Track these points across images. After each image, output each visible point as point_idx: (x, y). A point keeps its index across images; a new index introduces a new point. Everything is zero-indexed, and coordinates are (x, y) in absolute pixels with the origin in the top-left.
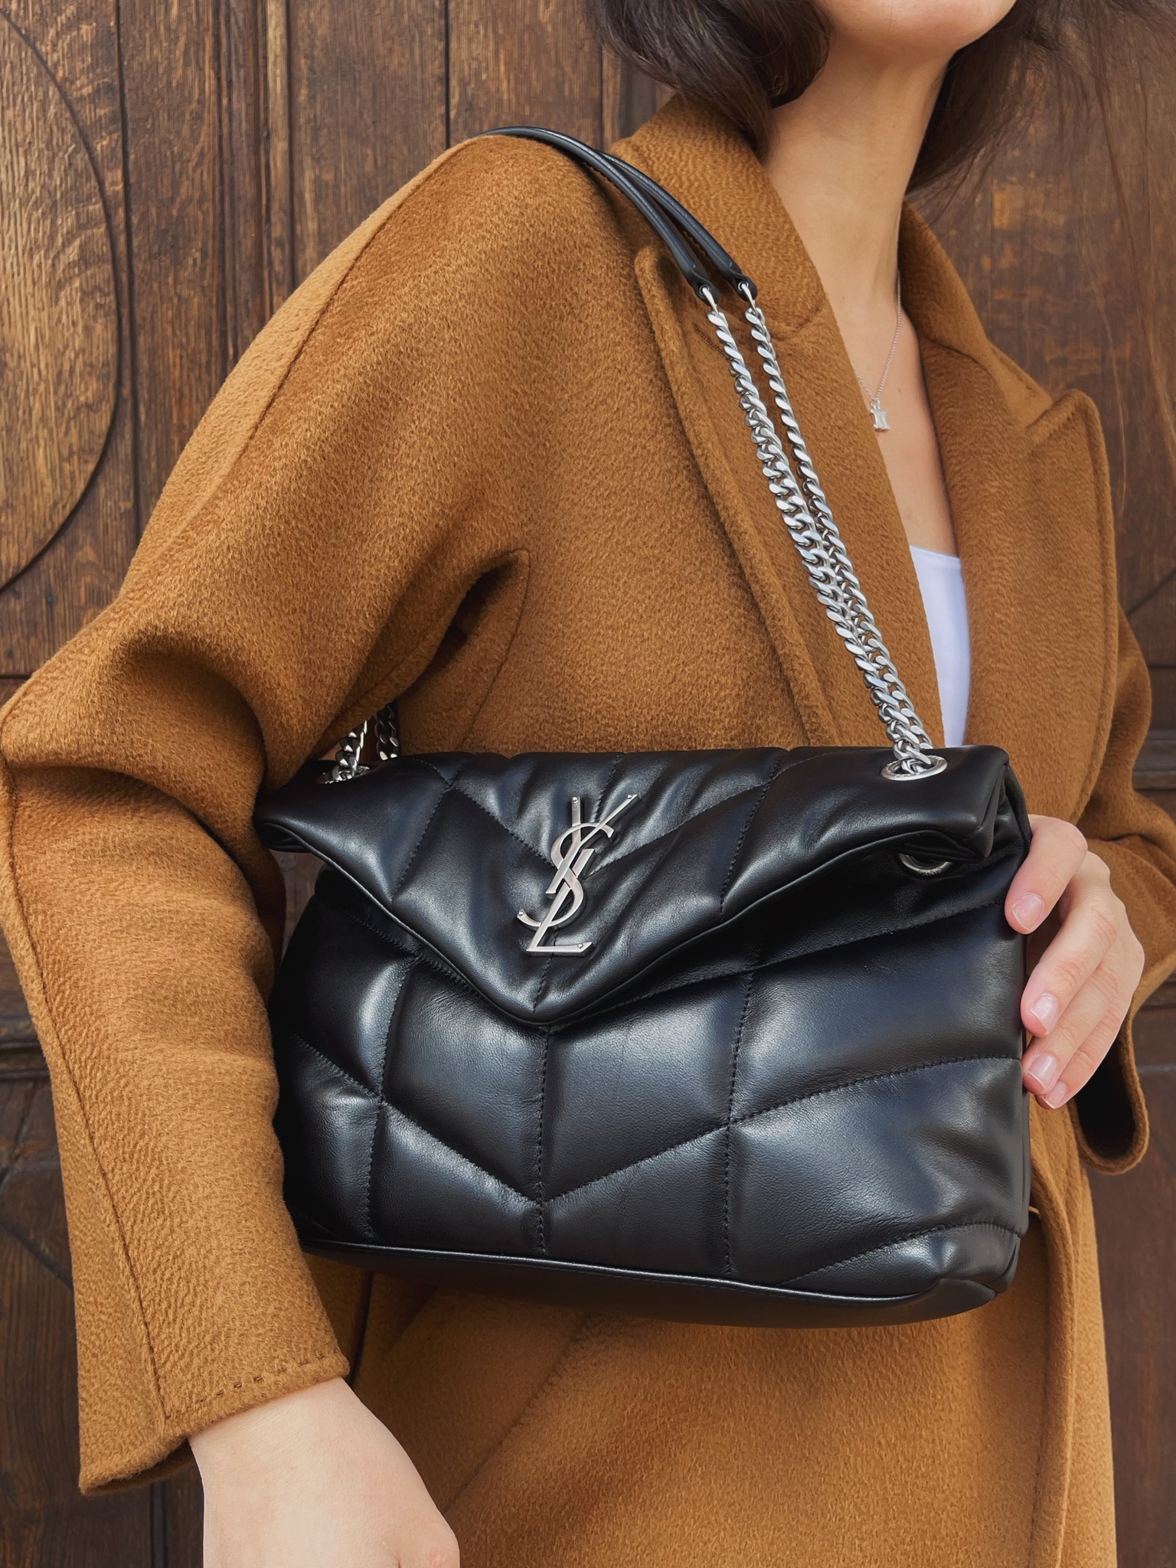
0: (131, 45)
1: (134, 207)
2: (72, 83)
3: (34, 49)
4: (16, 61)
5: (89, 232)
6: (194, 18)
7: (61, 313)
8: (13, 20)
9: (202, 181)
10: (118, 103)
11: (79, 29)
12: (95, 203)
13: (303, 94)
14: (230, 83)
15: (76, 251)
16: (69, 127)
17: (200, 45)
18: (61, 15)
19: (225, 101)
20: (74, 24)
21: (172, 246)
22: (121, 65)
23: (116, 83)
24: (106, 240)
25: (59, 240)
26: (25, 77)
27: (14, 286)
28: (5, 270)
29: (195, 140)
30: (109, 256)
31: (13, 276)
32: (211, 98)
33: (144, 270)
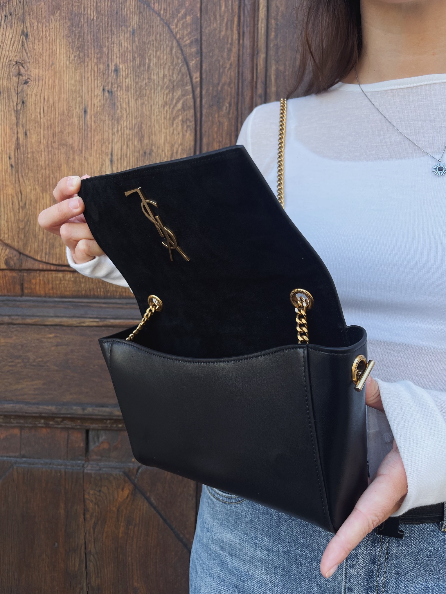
0: (206, 23)
1: (204, 87)
2: (183, 39)
3: (169, 27)
4: (162, 33)
5: (186, 97)
6: (230, 11)
7: (174, 130)
8: (162, 17)
9: (230, 76)
10: (199, 46)
11: (186, 18)
12: (189, 86)
13: (272, 35)
14: (243, 33)
15: (181, 105)
16: (180, 57)
17: (232, 21)
18: (179, 13)
19: (241, 41)
20: (184, 16)
21: (218, 102)
22: (201, 31)
23: (199, 38)
24: (192, 100)
25: (175, 101)
26: (165, 38)
27: (157, 120)
28: (154, 114)
29: (228, 59)
30: (193, 107)
31: (157, 116)
32: (236, 42)
33: (206, 112)
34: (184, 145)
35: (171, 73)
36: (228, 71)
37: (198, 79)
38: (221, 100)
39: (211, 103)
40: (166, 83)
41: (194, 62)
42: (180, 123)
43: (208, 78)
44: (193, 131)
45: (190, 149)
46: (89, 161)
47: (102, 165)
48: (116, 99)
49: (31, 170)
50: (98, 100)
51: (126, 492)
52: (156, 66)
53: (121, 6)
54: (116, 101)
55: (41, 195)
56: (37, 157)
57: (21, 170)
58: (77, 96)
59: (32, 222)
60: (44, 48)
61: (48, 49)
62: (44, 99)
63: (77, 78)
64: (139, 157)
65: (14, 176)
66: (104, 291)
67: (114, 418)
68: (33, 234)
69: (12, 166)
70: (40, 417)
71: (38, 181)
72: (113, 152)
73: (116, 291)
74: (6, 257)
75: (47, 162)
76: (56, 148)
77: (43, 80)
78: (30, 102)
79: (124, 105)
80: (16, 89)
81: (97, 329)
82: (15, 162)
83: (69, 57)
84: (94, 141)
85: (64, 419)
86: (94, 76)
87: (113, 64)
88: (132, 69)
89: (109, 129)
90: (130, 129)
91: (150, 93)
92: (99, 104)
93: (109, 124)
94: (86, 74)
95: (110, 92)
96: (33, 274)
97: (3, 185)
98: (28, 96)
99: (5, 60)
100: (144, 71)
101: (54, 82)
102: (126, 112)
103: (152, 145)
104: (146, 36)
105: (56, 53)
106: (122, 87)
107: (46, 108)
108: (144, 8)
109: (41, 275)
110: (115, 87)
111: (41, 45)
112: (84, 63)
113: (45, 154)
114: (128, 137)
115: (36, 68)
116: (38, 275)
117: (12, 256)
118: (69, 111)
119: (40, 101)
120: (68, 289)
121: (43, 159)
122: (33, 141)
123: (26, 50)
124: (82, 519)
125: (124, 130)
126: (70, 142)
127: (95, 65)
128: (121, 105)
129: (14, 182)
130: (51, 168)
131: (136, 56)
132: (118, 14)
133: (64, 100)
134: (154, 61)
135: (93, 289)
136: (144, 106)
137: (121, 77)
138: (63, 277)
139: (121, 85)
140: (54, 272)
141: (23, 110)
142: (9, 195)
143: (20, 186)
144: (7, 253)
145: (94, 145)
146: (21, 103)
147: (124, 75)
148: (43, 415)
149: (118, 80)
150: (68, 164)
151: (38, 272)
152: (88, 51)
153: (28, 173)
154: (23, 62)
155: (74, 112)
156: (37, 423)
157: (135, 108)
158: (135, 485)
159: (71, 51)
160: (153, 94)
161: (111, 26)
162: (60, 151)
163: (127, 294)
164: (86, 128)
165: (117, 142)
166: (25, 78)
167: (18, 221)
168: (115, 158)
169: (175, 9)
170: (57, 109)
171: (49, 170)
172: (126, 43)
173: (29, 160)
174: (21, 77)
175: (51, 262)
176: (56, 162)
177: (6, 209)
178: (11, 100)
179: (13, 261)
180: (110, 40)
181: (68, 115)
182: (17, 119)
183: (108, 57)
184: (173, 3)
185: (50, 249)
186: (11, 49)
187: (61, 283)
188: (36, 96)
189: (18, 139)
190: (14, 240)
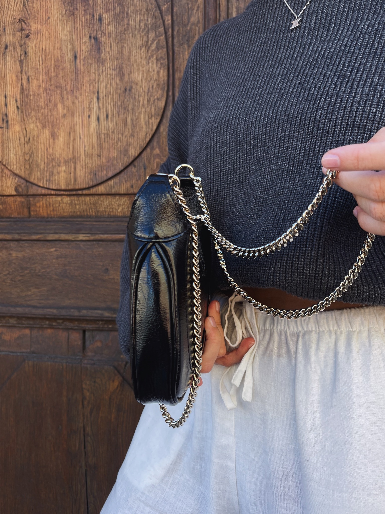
1: (175, 28)
5: (159, 38)
7: (149, 68)
9: (198, 17)
12: (162, 28)
15: (155, 45)
16: (154, 3)
21: (187, 40)
24: (164, 40)
25: (150, 42)
27: (135, 60)
28: (132, 55)
30: (165, 46)
31: (135, 57)
33: (178, 50)
34: (159, 81)
36: (196, 13)
37: (170, 21)
38: (190, 40)
39: (182, 42)
40: (142, 27)
41: (165, 7)
42: (155, 61)
43: (178, 20)
44: (166, 67)
45: (164, 84)
46: (80, 99)
47: (91, 102)
48: (100, 44)
49: (33, 110)
50: (86, 47)
51: (116, 383)
52: (133, 13)
54: (101, 46)
55: (42, 131)
56: (38, 99)
57: (26, 111)
58: (69, 44)
59: (35, 154)
60: (41, 6)
61: (44, 6)
62: (42, 49)
63: (69, 29)
64: (121, 93)
65: (20, 116)
66: (95, 211)
67: (105, 319)
68: (36, 164)
69: (18, 108)
70: (44, 318)
71: (39, 119)
72: (99, 91)
73: (105, 211)
74: (16, 185)
75: (46, 103)
76: (53, 90)
77: (41, 33)
78: (31, 52)
79: (108, 49)
80: (20, 42)
81: (89, 243)
82: (21, 104)
83: (62, 12)
84: (83, 82)
85: (64, 320)
86: (82, 26)
87: (98, 14)
88: (113, 17)
89: (95, 70)
90: (113, 69)
91: (129, 37)
92: (87, 49)
93: (95, 66)
94: (76, 25)
95: (96, 39)
96: (37, 198)
97: (11, 124)
98: (30, 48)
99: (10, 19)
100: (123, 18)
101: (50, 34)
102: (109, 54)
103: (132, 82)
105: (51, 10)
106: (106, 33)
107: (43, 57)
109: (44, 200)
110: (99, 34)
111: (39, 3)
112: (74, 15)
113: (44, 96)
114: (111, 77)
115: (35, 23)
116: (41, 199)
117: (20, 184)
118: (62, 57)
119: (39, 51)
120: (66, 210)
121: (43, 100)
122: (34, 85)
123: (27, 9)
124: (81, 406)
125: (108, 71)
126: (64, 84)
127: (82, 17)
128: (104, 49)
129: (20, 121)
130: (49, 108)
131: (116, 5)
133: (58, 49)
134: (132, 8)
135: (86, 210)
136: (124, 48)
137: (104, 25)
138: (62, 200)
139: (104, 31)
140: (54, 197)
141: (26, 59)
142: (16, 132)
143: (24, 124)
144: (16, 181)
145: (83, 85)
146: (24, 53)
147: (107, 23)
148: (47, 316)
149: (102, 27)
150: (62, 103)
151: (41, 197)
152: (76, 5)
153: (31, 113)
154: (25, 19)
155: (67, 58)
156: (43, 324)
157: (117, 51)
158: (123, 377)
159: (63, 6)
160: (131, 37)
162: (55, 93)
163: (114, 214)
164: (77, 71)
165: (102, 81)
166: (27, 32)
167: (24, 154)
168: (101, 96)
170: (53, 57)
171: (47, 109)
173: (31, 101)
174: (23, 32)
175: (51, 187)
176: (53, 102)
177: (14, 145)
178: (16, 52)
179: (21, 188)
181: (61, 61)
182: (21, 68)
183: (93, 9)
185: (50, 176)
186: (15, 8)
187: (59, 206)
188: (36, 47)
189: (22, 85)
190: (21, 170)
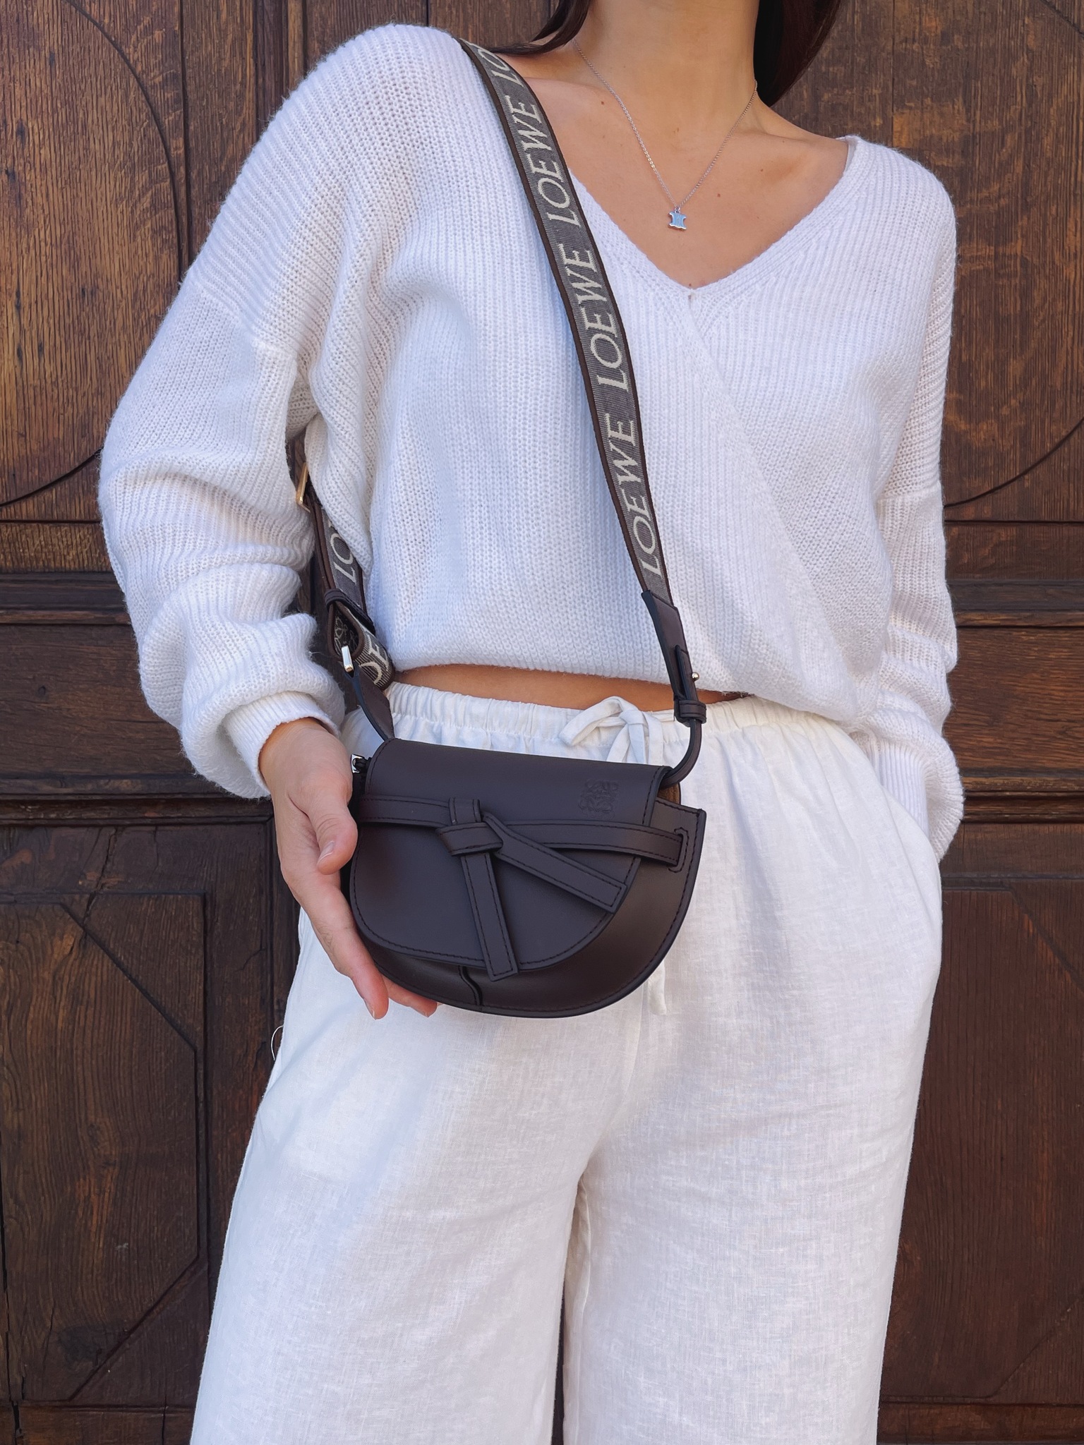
0: (191, 42)
1: (192, 165)
2: (147, 75)
3: (120, 52)
4: (107, 61)
5: (158, 186)
6: (239, 19)
7: (137, 247)
8: (106, 31)
10: (180, 87)
11: (152, 34)
12: (163, 163)
14: (264, 65)
15: (149, 200)
16: (144, 107)
17: (243, 39)
18: (139, 23)
19: (260, 81)
20: (149, 31)
22: (183, 58)
23: (180, 72)
24: (170, 191)
25: (137, 192)
26: (113, 72)
27: (104, 229)
28: (98, 217)
29: (239, 113)
30: (172, 203)
31: (103, 221)
32: (250, 81)
33: (200, 214)
35: (127, 139)
36: (238, 137)
37: (182, 151)
40: (118, 157)
41: (170, 118)
42: (149, 234)
43: (200, 149)
44: (175, 249)
48: (23, 188)
51: (69, 942)
53: (25, 7)
54: (23, 192)
64: (72, 299)
66: (12, 558)
72: (21, 290)
73: (37, 559)
79: (39, 200)
87: (15, 120)
88: (51, 130)
89: (11, 244)
90: (52, 245)
91: (89, 177)
93: (10, 235)
95: (11, 174)
100: (75, 133)
102: (44, 211)
103: (96, 276)
104: (76, 68)
106: (34, 164)
108: (71, 13)
110: (19, 164)
114: (49, 261)
125: (40, 247)
128: (32, 198)
131: (59, 105)
132: (21, 23)
134: (93, 115)
136: (78, 200)
137: (31, 145)
139: (31, 160)
147: (37, 142)
149: (26, 150)
157: (61, 206)
158: (83, 928)
160: (94, 178)
161: (8, 47)
163: (57, 565)
165: (28, 269)
168: (25, 301)
169: (132, 15)
172: (38, 80)
180: (6, 73)
183: (4, 106)
184: (126, 4)
